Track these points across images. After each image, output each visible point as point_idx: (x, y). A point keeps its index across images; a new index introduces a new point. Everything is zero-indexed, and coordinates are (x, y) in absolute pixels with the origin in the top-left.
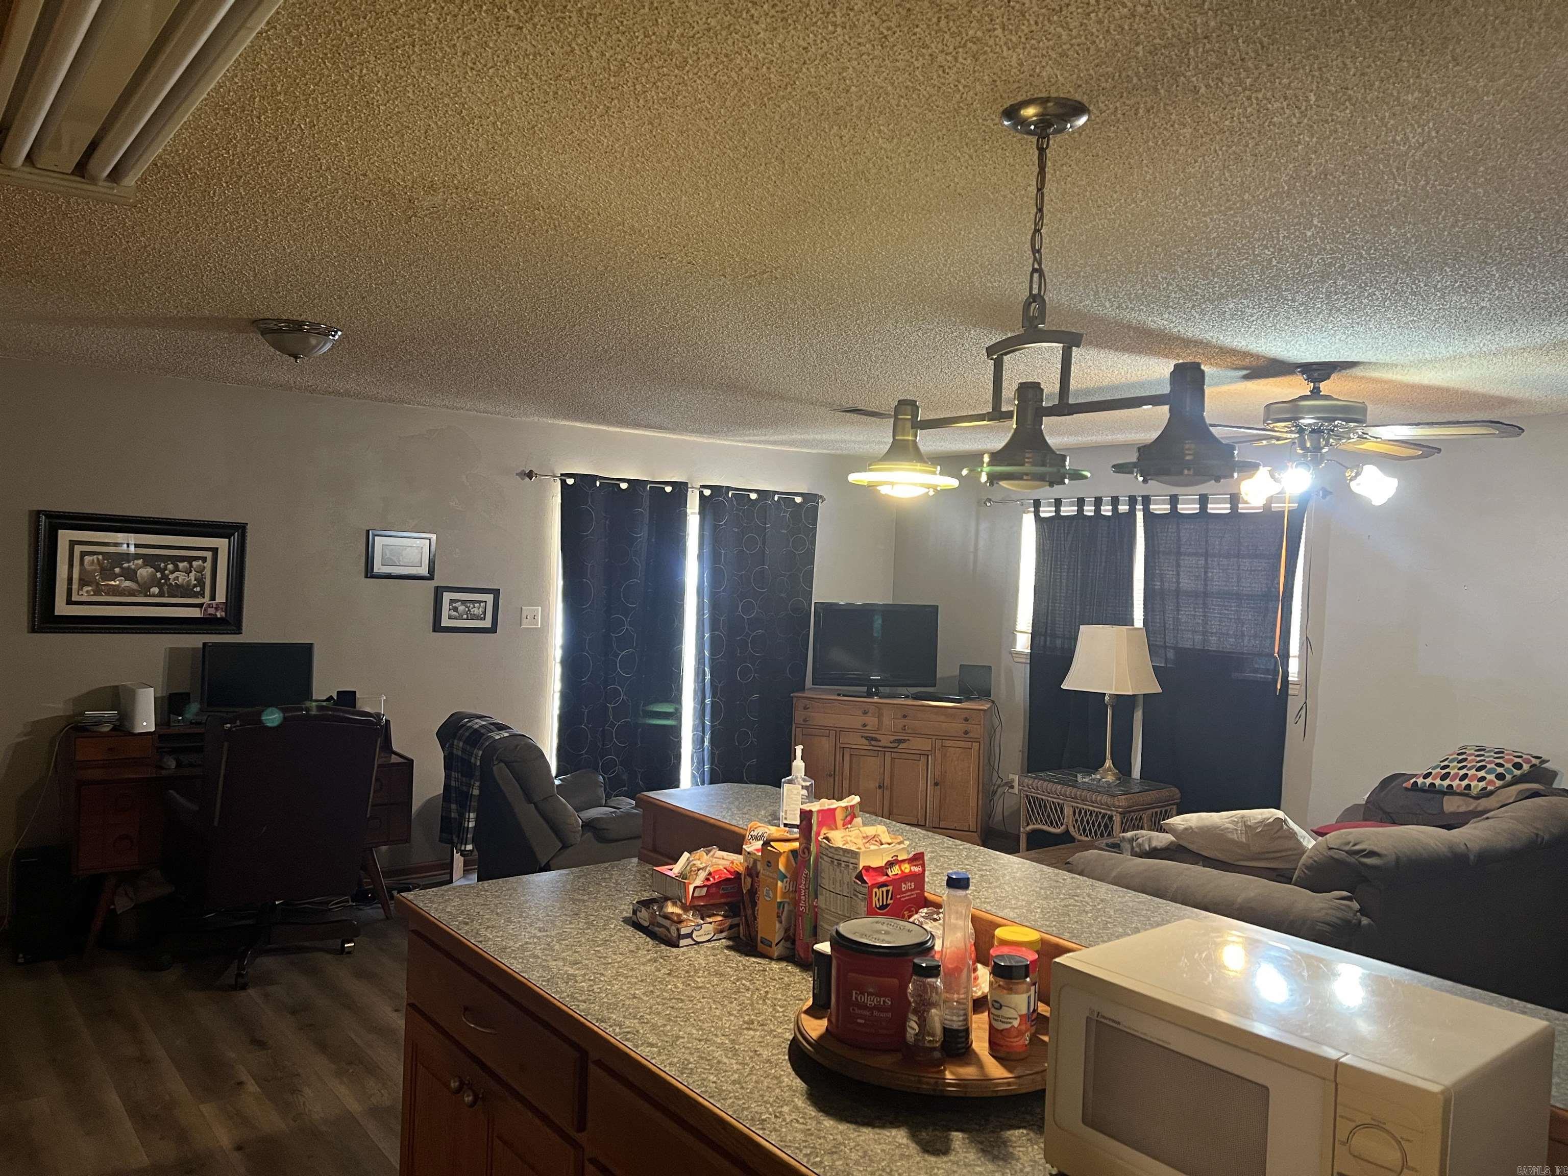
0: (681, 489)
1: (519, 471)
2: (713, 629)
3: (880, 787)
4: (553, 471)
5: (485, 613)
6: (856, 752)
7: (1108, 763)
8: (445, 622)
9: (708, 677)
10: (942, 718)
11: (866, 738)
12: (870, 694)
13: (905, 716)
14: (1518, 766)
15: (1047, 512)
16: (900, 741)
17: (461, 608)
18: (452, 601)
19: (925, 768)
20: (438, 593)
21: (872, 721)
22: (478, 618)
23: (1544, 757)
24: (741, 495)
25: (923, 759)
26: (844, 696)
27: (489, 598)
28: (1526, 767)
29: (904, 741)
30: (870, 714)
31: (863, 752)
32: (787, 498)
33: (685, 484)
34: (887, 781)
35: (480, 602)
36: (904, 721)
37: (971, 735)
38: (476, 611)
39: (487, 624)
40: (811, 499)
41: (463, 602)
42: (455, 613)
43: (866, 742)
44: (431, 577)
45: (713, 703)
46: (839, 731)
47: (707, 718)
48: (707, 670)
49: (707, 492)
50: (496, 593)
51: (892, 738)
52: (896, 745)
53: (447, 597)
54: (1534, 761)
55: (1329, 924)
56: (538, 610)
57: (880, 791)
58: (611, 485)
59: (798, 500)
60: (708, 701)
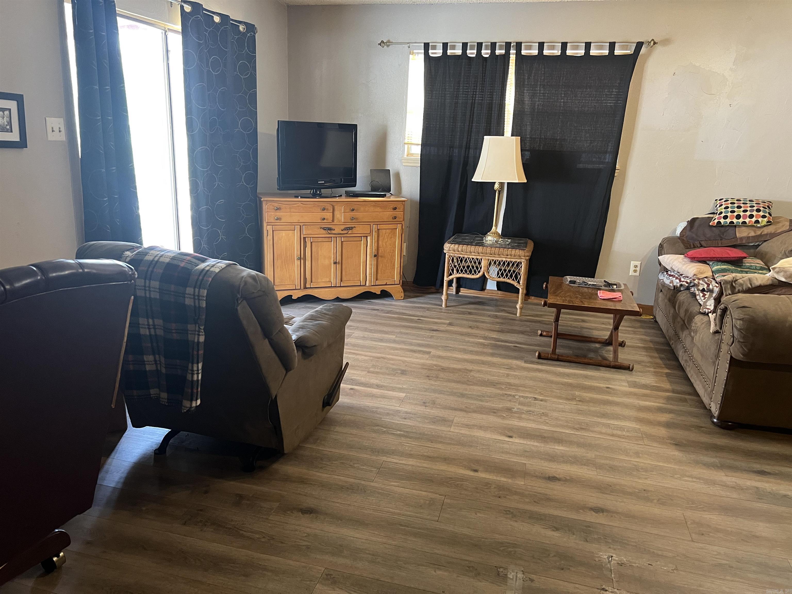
3: (333, 263)
6: (316, 240)
9: (201, 188)
10: (378, 209)
11: (324, 229)
13: (353, 210)
15: (435, 53)
16: (349, 229)
19: (365, 246)
21: (328, 216)
25: (364, 239)
27: (13, 105)
29: (351, 228)
30: (326, 210)
31: (322, 239)
32: (234, 25)
36: (352, 214)
37: (397, 219)
40: (251, 29)
43: (324, 232)
45: (206, 210)
46: (303, 226)
49: (188, 9)
50: (19, 99)
51: (343, 227)
52: (346, 232)
59: (242, 28)
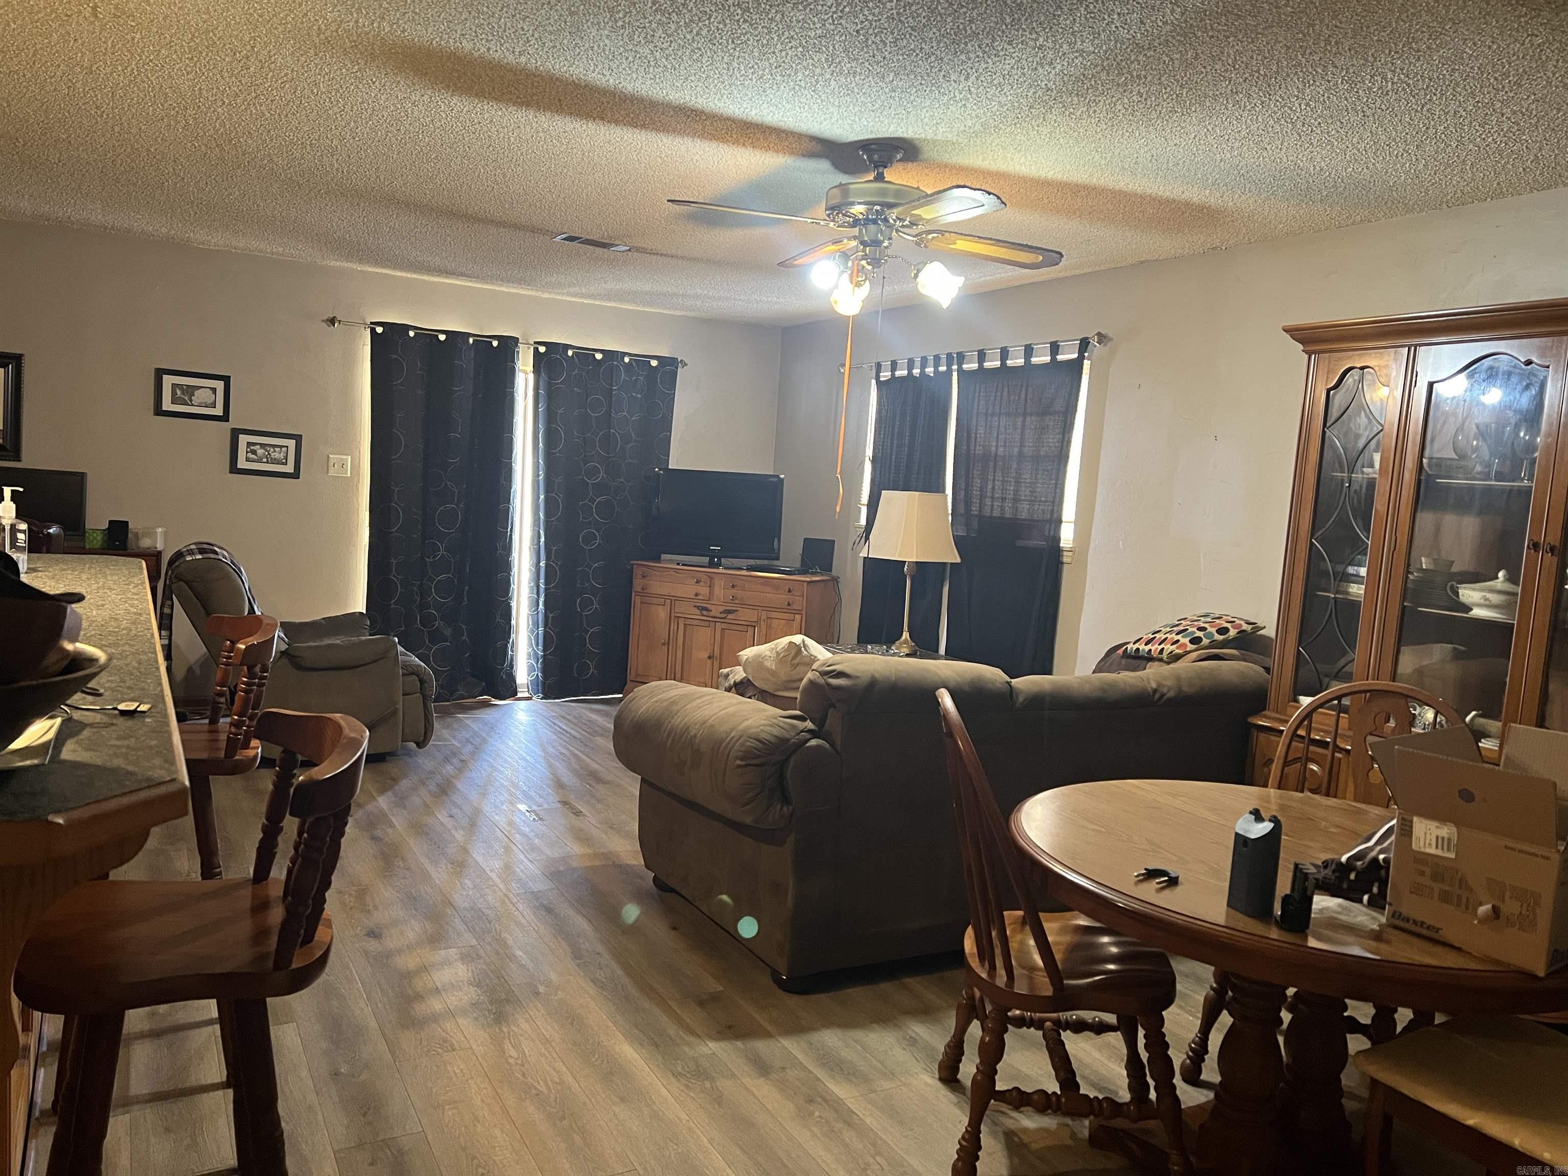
0: (509, 345)
1: (326, 317)
2: (548, 491)
3: (709, 657)
4: (364, 320)
5: (286, 458)
6: (689, 622)
7: (906, 635)
8: (242, 464)
9: (543, 539)
10: (768, 589)
11: (698, 607)
12: (711, 565)
13: (733, 586)
14: (1223, 631)
15: (885, 375)
16: (729, 612)
17: (260, 452)
18: (249, 444)
19: (752, 639)
20: (235, 433)
21: (704, 590)
22: (279, 462)
23: (1260, 624)
24: (585, 355)
25: (750, 629)
26: (683, 565)
27: (292, 443)
28: (1233, 633)
29: (734, 611)
30: (702, 584)
31: (696, 622)
32: (641, 361)
33: (515, 340)
34: (717, 652)
35: (281, 447)
36: (734, 591)
37: (794, 607)
38: (276, 455)
39: (289, 468)
40: (670, 365)
41: (263, 446)
42: (253, 456)
43: (698, 612)
44: (225, 418)
45: (547, 566)
46: (674, 600)
47: (542, 581)
48: (542, 532)
49: (542, 349)
50: (298, 438)
51: (722, 609)
52: (724, 615)
53: (243, 439)
54: (1245, 627)
55: (759, 741)
56: (347, 460)
57: (709, 661)
58: (428, 337)
59: (654, 363)
60: (542, 564)
